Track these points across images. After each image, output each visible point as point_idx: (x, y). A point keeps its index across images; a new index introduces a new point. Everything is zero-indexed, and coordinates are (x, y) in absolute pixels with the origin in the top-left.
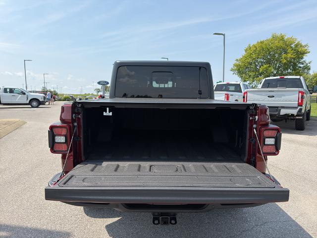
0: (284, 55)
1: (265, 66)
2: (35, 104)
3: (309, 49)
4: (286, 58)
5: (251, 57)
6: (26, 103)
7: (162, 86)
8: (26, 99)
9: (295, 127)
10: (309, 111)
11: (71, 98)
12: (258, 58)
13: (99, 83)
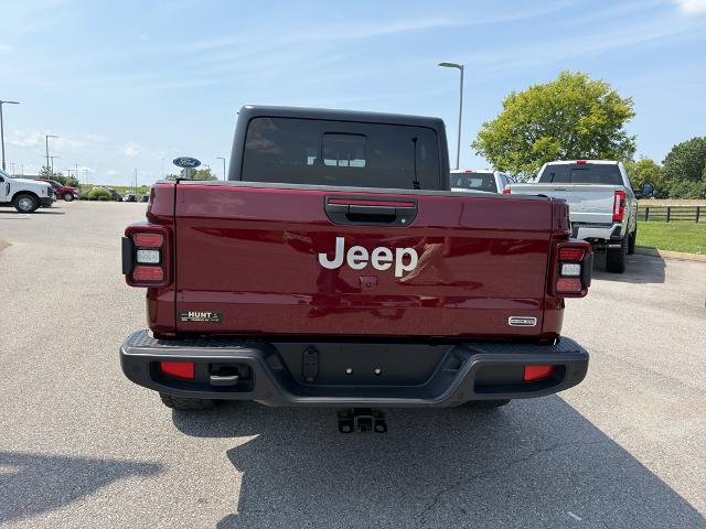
0: (583, 119)
1: (544, 140)
2: (25, 203)
3: (635, 109)
4: (587, 125)
5: (515, 120)
6: (4, 200)
7: (344, 163)
8: (5, 192)
9: (605, 266)
10: (634, 233)
11: (111, 194)
12: (529, 122)
13: (177, 162)
